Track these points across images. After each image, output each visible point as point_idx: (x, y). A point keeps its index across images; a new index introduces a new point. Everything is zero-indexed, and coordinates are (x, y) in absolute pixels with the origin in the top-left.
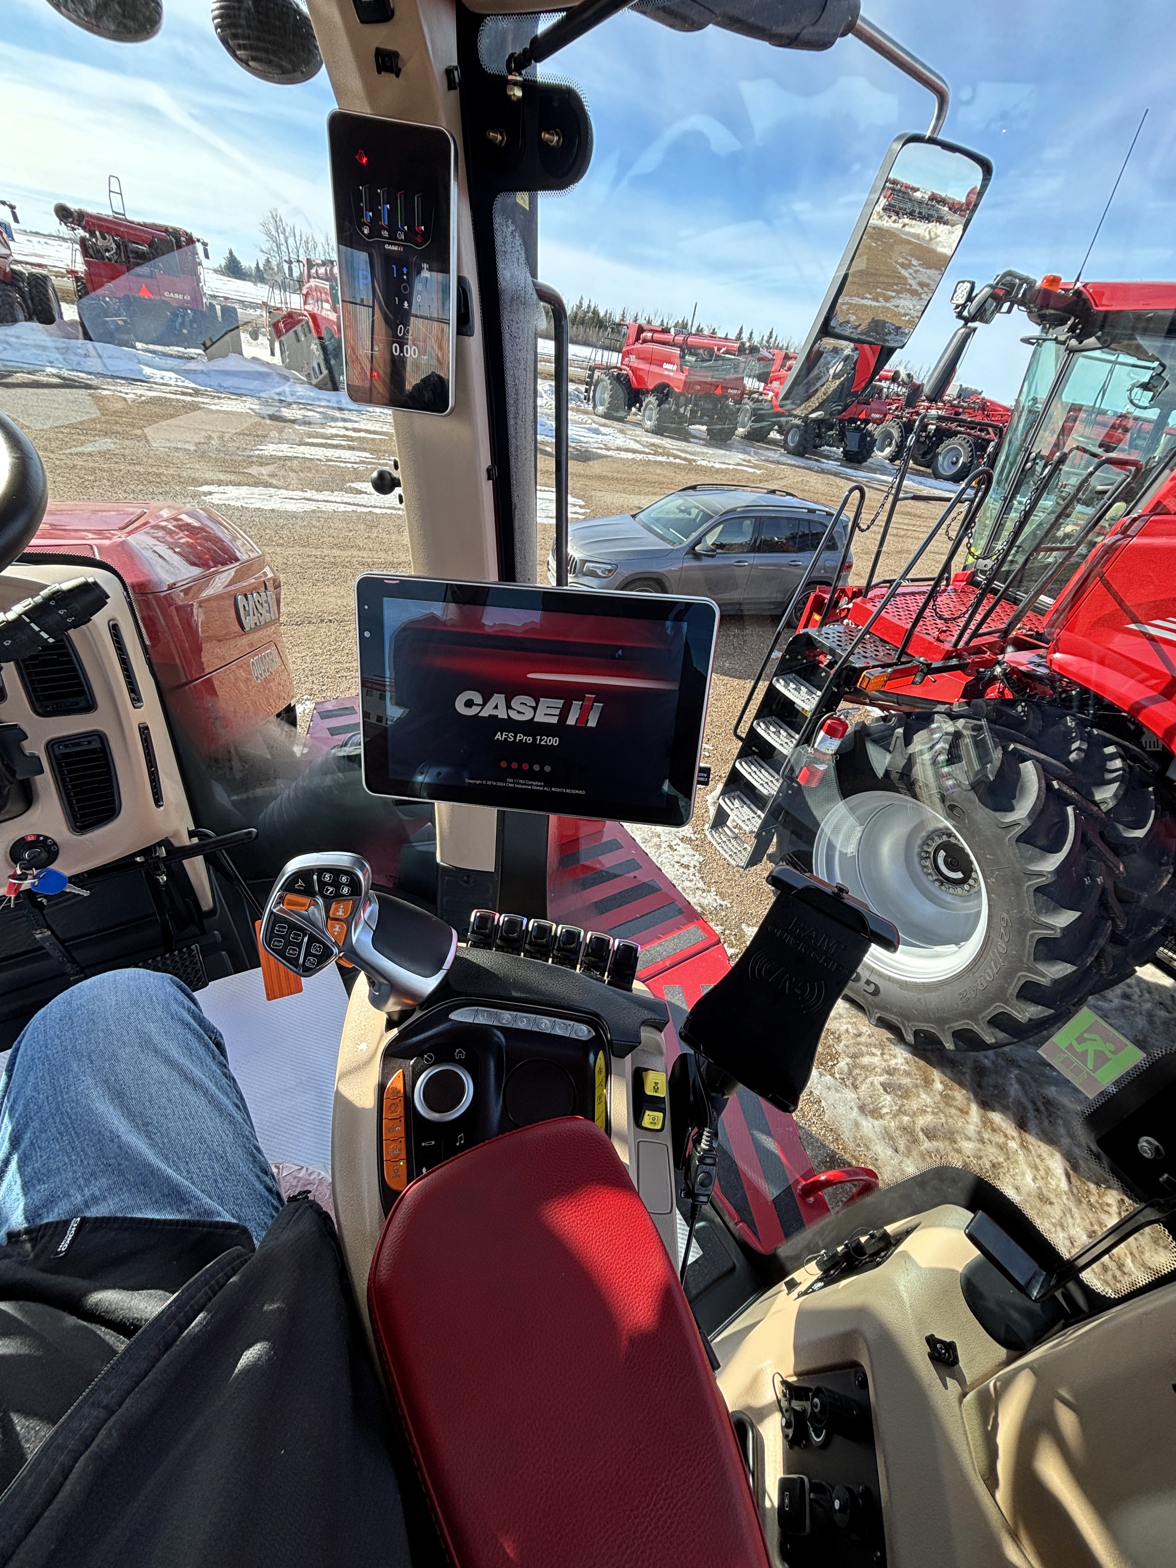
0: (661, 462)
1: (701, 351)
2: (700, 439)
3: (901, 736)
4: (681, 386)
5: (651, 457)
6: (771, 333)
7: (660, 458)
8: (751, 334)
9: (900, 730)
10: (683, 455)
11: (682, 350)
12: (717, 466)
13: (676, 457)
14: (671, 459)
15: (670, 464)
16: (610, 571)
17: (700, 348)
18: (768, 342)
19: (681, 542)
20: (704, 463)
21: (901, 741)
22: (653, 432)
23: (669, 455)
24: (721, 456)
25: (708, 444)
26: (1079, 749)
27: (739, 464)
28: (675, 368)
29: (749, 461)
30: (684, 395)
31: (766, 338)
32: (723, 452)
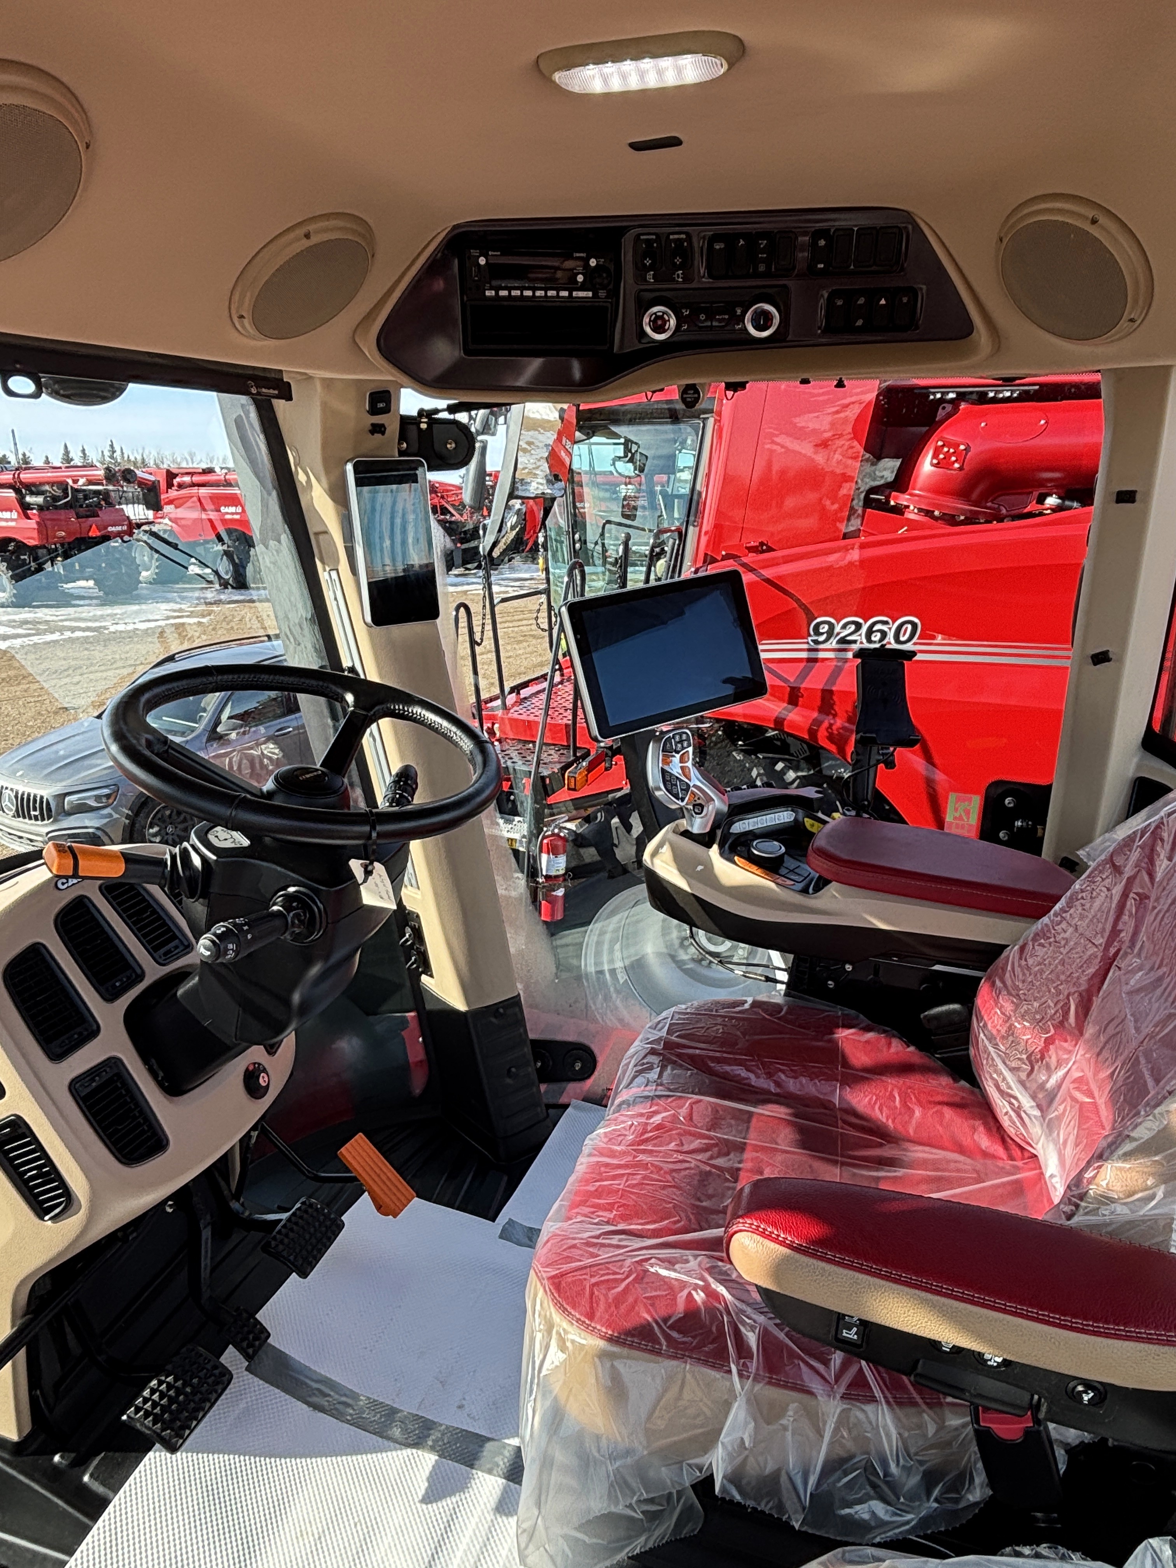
0: (55, 642)
1: (47, 488)
2: (91, 598)
3: (620, 825)
4: (35, 534)
5: (36, 639)
6: (112, 446)
7: (49, 637)
8: (83, 451)
9: (615, 821)
10: (83, 625)
11: (17, 491)
12: (143, 626)
13: (73, 630)
14: (68, 634)
15: (71, 640)
16: (108, 796)
17: (42, 484)
18: (112, 457)
19: (193, 730)
20: (121, 627)
21: (622, 830)
22: (14, 605)
23: (61, 630)
24: (137, 613)
25: (104, 602)
26: (759, 775)
27: (168, 618)
28: (15, 515)
29: (180, 610)
30: (44, 547)
31: (107, 454)
32: (135, 608)
